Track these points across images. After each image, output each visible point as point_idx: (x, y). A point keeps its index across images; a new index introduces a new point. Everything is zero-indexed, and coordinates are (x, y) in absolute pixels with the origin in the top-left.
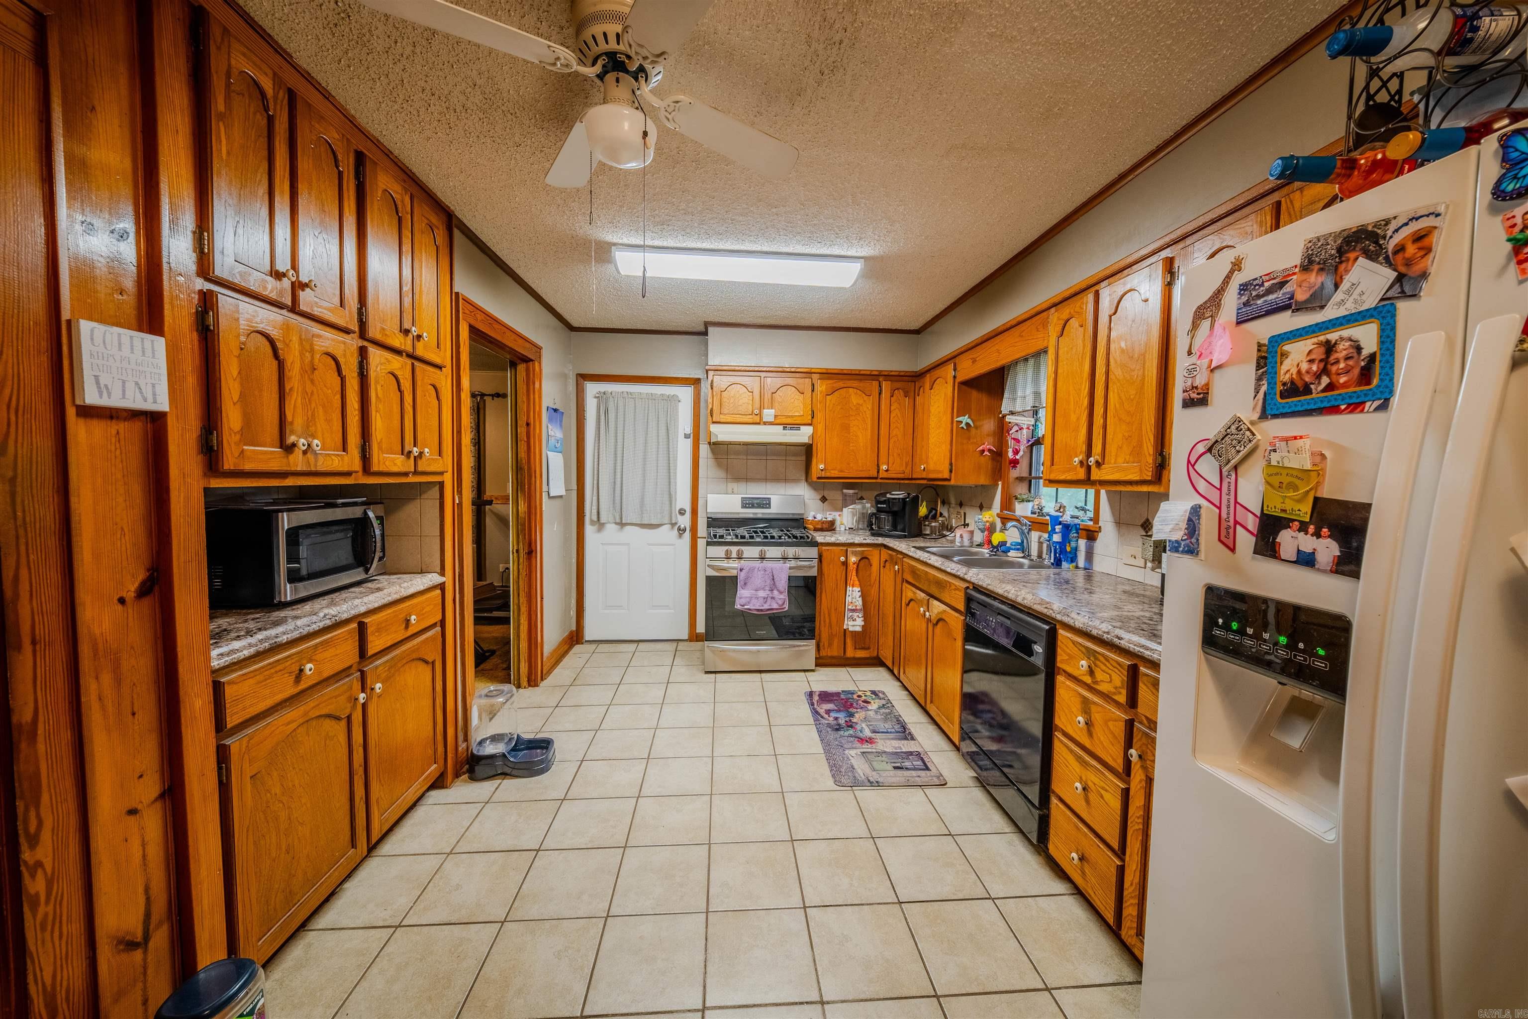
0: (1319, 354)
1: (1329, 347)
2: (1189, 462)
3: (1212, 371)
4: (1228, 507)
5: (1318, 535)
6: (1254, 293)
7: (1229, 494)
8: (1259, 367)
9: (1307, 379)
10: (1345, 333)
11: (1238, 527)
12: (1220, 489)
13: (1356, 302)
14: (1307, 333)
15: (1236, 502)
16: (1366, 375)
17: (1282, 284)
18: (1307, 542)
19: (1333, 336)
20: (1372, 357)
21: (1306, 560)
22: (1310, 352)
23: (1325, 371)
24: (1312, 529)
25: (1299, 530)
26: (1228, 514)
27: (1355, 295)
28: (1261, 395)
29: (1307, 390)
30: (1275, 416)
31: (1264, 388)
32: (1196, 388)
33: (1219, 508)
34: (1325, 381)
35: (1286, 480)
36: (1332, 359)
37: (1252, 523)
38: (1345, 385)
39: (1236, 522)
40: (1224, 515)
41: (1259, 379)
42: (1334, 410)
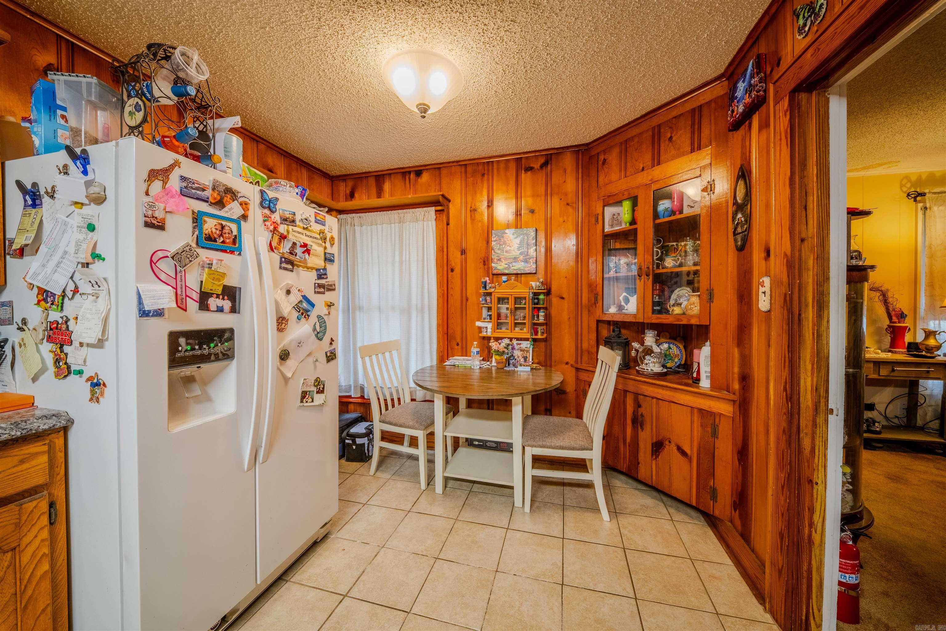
0: (219, 227)
1: (223, 227)
2: (151, 261)
3: (166, 212)
4: (182, 288)
5: (223, 299)
6: (190, 185)
7: (181, 282)
8: (193, 222)
9: (215, 236)
10: (228, 224)
11: (187, 298)
12: (176, 279)
13: (231, 214)
14: (214, 217)
15: (186, 286)
16: (234, 242)
17: (203, 190)
18: (220, 302)
19: (224, 223)
20: (236, 236)
21: (220, 310)
22: (215, 225)
23: (221, 235)
24: (221, 297)
25: (216, 298)
26: (182, 292)
27: (231, 212)
28: (195, 236)
29: (215, 241)
30: (203, 248)
31: (197, 233)
32: (156, 218)
33: (176, 289)
34: (222, 239)
35: (216, 277)
36: (224, 231)
37: (196, 296)
38: (228, 243)
39: (186, 296)
40: (179, 292)
41: (194, 228)
42: (224, 251)
